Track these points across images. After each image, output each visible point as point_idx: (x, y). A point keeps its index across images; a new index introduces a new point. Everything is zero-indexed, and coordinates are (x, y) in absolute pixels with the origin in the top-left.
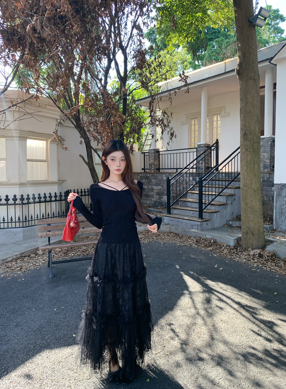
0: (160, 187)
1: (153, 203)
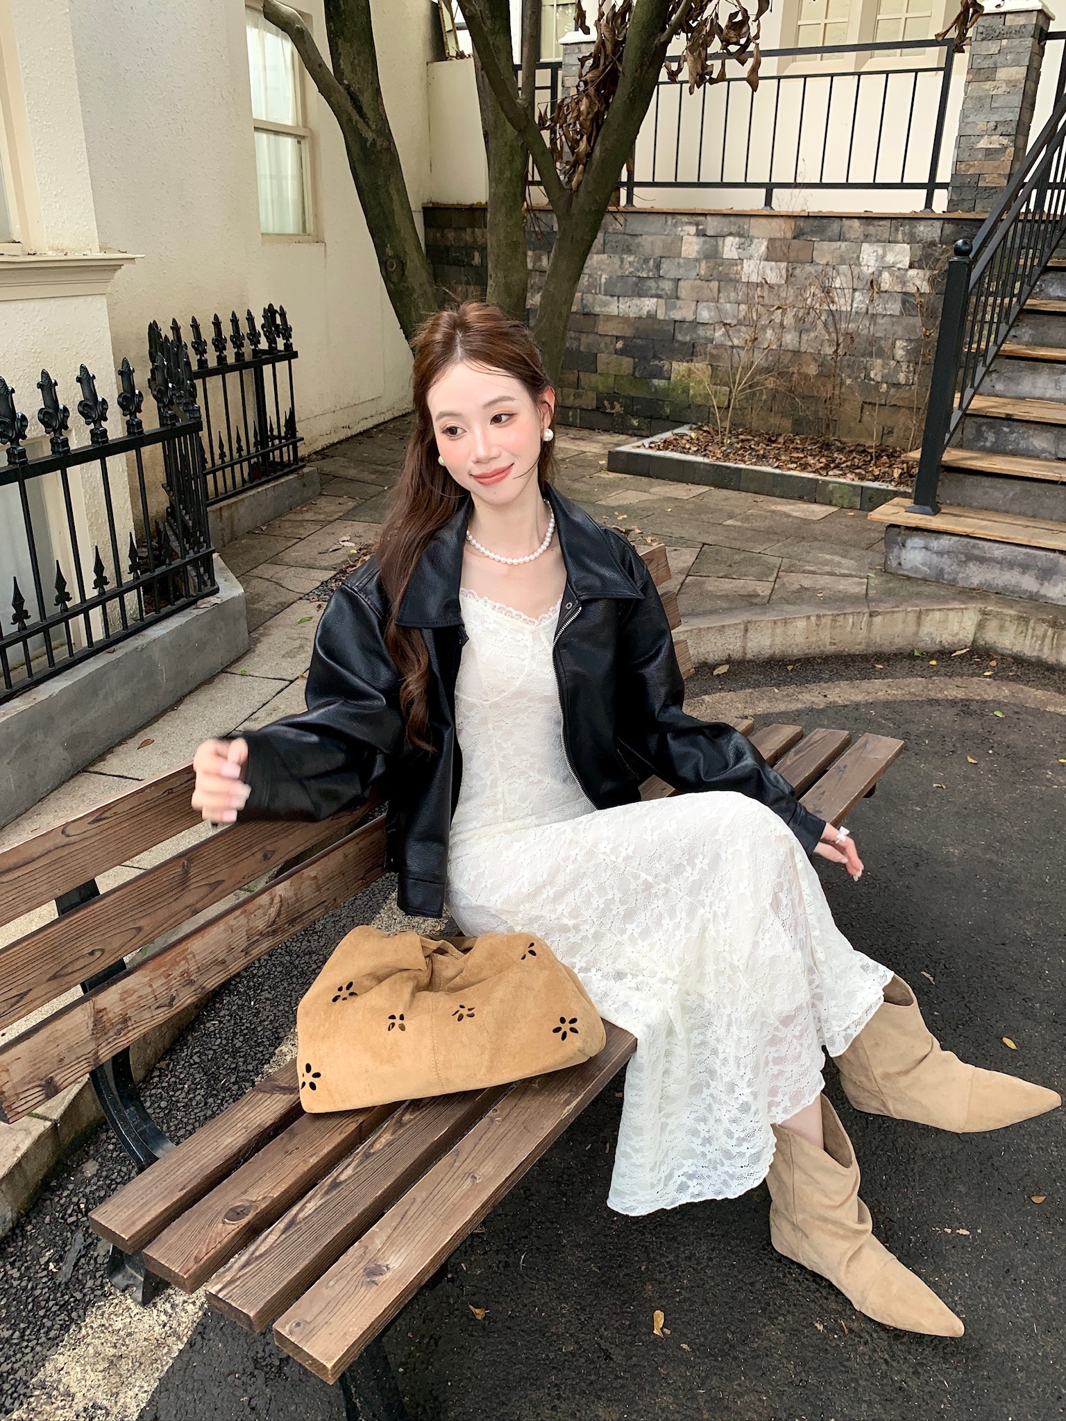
0: (648, 304)
1: (589, 401)
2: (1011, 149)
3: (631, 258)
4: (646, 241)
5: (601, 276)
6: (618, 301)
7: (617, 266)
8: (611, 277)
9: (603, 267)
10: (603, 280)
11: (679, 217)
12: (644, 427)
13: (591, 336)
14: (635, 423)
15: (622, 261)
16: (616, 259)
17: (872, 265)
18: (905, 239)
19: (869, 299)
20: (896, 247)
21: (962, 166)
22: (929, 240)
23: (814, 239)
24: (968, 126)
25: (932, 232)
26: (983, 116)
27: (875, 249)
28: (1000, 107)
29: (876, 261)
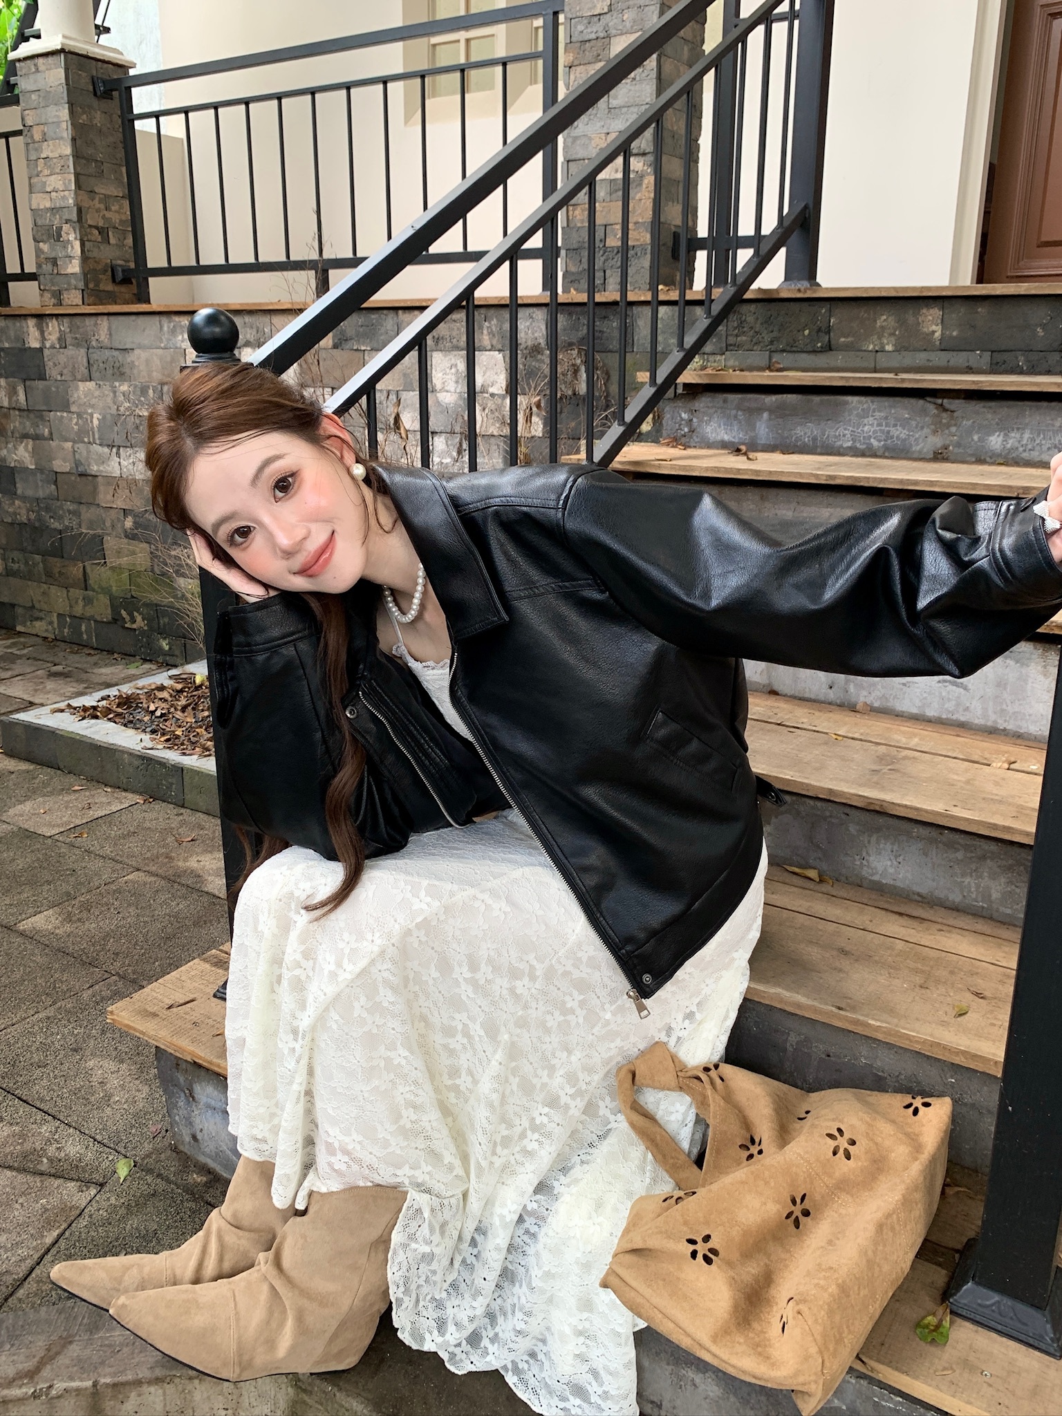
2: (650, 180)
3: (124, 387)
4: (139, 358)
5: (92, 417)
6: (118, 455)
7: (109, 400)
8: (104, 418)
9: (94, 401)
10: (96, 422)
11: (177, 319)
12: (177, 652)
13: (93, 509)
14: (165, 645)
15: (115, 392)
16: (107, 389)
17: (452, 389)
18: (494, 342)
19: (456, 449)
20: (482, 358)
21: (577, 212)
22: (529, 343)
23: (363, 348)
24: (578, 142)
25: (533, 329)
26: (599, 124)
27: (453, 361)
28: (622, 104)
29: (457, 382)
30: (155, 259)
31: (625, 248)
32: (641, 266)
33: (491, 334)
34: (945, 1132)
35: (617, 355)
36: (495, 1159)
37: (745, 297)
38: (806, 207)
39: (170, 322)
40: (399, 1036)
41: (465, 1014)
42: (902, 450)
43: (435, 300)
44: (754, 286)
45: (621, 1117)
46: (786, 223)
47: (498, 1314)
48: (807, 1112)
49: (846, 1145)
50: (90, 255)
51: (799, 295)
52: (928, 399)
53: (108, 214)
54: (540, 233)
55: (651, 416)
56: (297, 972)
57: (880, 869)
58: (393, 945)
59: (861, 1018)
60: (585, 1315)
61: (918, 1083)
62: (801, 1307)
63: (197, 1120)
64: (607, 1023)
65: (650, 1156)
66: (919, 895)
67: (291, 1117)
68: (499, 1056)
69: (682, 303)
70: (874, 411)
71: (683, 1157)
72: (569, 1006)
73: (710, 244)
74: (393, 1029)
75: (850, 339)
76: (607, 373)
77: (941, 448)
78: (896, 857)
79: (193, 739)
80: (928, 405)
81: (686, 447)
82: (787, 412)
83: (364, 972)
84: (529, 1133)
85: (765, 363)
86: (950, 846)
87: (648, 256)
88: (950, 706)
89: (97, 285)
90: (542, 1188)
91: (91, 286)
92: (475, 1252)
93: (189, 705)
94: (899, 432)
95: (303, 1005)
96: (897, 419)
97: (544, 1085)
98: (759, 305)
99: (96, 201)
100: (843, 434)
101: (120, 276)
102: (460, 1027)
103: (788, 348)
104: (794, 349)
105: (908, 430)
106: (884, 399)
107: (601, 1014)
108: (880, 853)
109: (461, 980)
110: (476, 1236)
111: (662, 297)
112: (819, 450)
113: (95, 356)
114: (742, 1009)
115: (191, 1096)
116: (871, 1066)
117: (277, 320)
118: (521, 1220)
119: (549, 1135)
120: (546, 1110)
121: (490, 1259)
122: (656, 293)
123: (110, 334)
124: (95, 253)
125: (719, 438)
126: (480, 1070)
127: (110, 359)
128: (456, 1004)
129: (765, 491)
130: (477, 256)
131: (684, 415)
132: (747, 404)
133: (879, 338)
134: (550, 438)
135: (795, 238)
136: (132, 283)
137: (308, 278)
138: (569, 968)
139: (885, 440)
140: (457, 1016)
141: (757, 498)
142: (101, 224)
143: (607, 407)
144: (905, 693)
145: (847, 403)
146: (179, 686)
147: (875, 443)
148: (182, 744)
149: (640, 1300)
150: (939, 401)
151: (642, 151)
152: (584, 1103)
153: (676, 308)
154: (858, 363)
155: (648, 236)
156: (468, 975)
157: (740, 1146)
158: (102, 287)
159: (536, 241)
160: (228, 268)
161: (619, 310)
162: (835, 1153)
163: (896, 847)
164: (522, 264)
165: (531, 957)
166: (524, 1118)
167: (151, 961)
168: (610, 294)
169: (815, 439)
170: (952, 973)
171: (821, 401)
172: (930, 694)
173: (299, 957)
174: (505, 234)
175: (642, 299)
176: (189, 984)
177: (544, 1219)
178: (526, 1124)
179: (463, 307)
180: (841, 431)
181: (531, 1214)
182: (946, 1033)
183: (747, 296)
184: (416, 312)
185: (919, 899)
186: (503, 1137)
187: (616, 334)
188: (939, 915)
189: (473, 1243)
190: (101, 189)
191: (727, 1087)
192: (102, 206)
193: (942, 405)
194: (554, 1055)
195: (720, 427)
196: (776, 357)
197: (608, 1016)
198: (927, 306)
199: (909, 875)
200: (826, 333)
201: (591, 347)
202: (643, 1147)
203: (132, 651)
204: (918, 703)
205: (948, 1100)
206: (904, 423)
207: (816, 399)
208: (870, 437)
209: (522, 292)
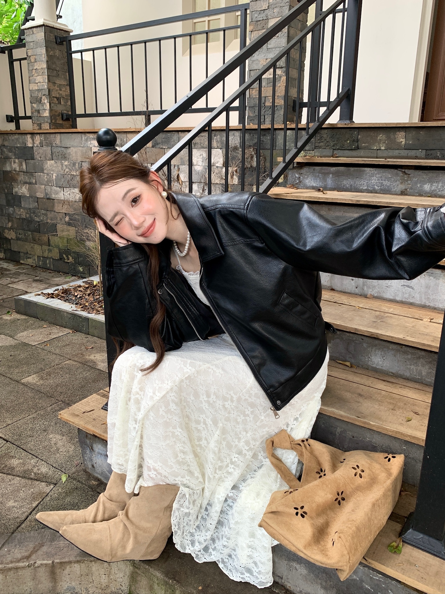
2: (284, 78)
3: (66, 163)
4: (72, 151)
5: (53, 175)
6: (64, 191)
7: (60, 168)
8: (58, 175)
9: (54, 168)
10: (54, 177)
11: (88, 135)
12: (86, 272)
13: (52, 213)
14: (81, 269)
15: (62, 165)
16: (59, 164)
17: (201, 165)
18: (218, 145)
19: (202, 189)
20: (214, 151)
21: (253, 92)
22: (233, 146)
23: (164, 147)
24: (254, 63)
25: (235, 139)
26: (263, 55)
27: (201, 153)
28: (273, 47)
29: (203, 162)
30: (79, 110)
31: (273, 106)
32: (280, 114)
33: (217, 142)
34: (401, 468)
35: (269, 151)
36: (216, 475)
37: (323, 127)
38: (349, 90)
39: (85, 136)
40: (178, 423)
41: (204, 416)
42: (388, 191)
43: (194, 127)
44: (327, 122)
45: (267, 460)
46: (340, 96)
47: (216, 539)
48: (344, 460)
49: (360, 472)
50: (53, 109)
51: (346, 126)
52: (399, 169)
53: (61, 92)
54: (238, 100)
55: (283, 176)
56: (137, 396)
57: (376, 362)
58: (176, 386)
59: (367, 421)
60: (252, 539)
61: (390, 449)
62: (341, 535)
63: (94, 459)
64: (262, 421)
65: (279, 476)
66: (392, 373)
67: (133, 455)
68: (218, 432)
69: (297, 129)
70: (376, 174)
71: (293, 477)
72: (246, 413)
73: (308, 105)
74: (175, 420)
75: (367, 144)
76: (265, 158)
77: (404, 190)
78: (383, 357)
79: (93, 307)
80: (399, 172)
81: (297, 188)
82: (340, 174)
83: (164, 396)
84: (230, 465)
85: (331, 154)
86: (405, 353)
87: (283, 110)
88: (406, 296)
89: (56, 121)
90: (234, 487)
91: (53, 121)
92: (207, 513)
93: (91, 293)
94: (386, 183)
95: (139, 410)
96: (386, 178)
97: (236, 445)
98: (329, 130)
99: (56, 87)
100: (363, 184)
101: (65, 117)
102: (202, 420)
103: (341, 148)
104: (343, 148)
105: (391, 182)
106: (380, 169)
107: (260, 417)
108: (376, 356)
109: (203, 401)
110: (208, 507)
111: (288, 127)
112: (353, 190)
113: (54, 150)
114: (318, 417)
115: (92, 449)
116: (371, 441)
117: (129, 135)
118: (226, 500)
119: (238, 466)
120: (237, 456)
121: (213, 516)
122: (286, 125)
123: (61, 141)
124: (55, 108)
125: (311, 185)
126: (210, 438)
127: (61, 151)
128: (201, 411)
129: (330, 207)
130: (211, 110)
131: (296, 175)
132: (323, 171)
133: (379, 144)
134: (241, 185)
135: (344, 103)
136: (70, 120)
137: (142, 119)
138: (247, 397)
139: (380, 186)
140: (201, 416)
141: (327, 209)
142: (58, 96)
143: (265, 172)
144: (387, 290)
145: (365, 171)
146: (87, 286)
147: (376, 188)
148: (88, 309)
149: (274, 532)
150: (404, 170)
151: (281, 66)
152: (253, 454)
153: (294, 131)
154: (370, 154)
155: (283, 101)
156: (206, 399)
157: (316, 472)
158: (58, 122)
159: (236, 104)
160: (109, 114)
161: (270, 132)
162: (355, 475)
163: (383, 353)
164: (231, 113)
165: (232, 393)
166: (228, 459)
167: (75, 396)
168: (267, 125)
169: (351, 186)
170: (405, 404)
171: (354, 170)
172: (398, 291)
173: (138, 390)
174: (223, 100)
175: (280, 127)
176: (92, 404)
177: (235, 500)
178: (229, 461)
179: (206, 131)
180: (362, 182)
181: (230, 498)
182: (402, 428)
183: (323, 126)
184: (186, 133)
185: (392, 374)
186: (219, 466)
187: (269, 142)
188: (401, 381)
189: (206, 509)
190: (58, 82)
191: (311, 448)
192: (58, 89)
193: (404, 172)
194: (240, 433)
195: (312, 180)
196: (335, 152)
197: (263, 418)
198: (399, 131)
199: (388, 365)
200: (356, 142)
201: (259, 148)
202: (276, 472)
203: (67, 271)
204: (393, 295)
205: (403, 456)
206: (388, 179)
207: (352, 169)
208: (374, 185)
209: (231, 124)
